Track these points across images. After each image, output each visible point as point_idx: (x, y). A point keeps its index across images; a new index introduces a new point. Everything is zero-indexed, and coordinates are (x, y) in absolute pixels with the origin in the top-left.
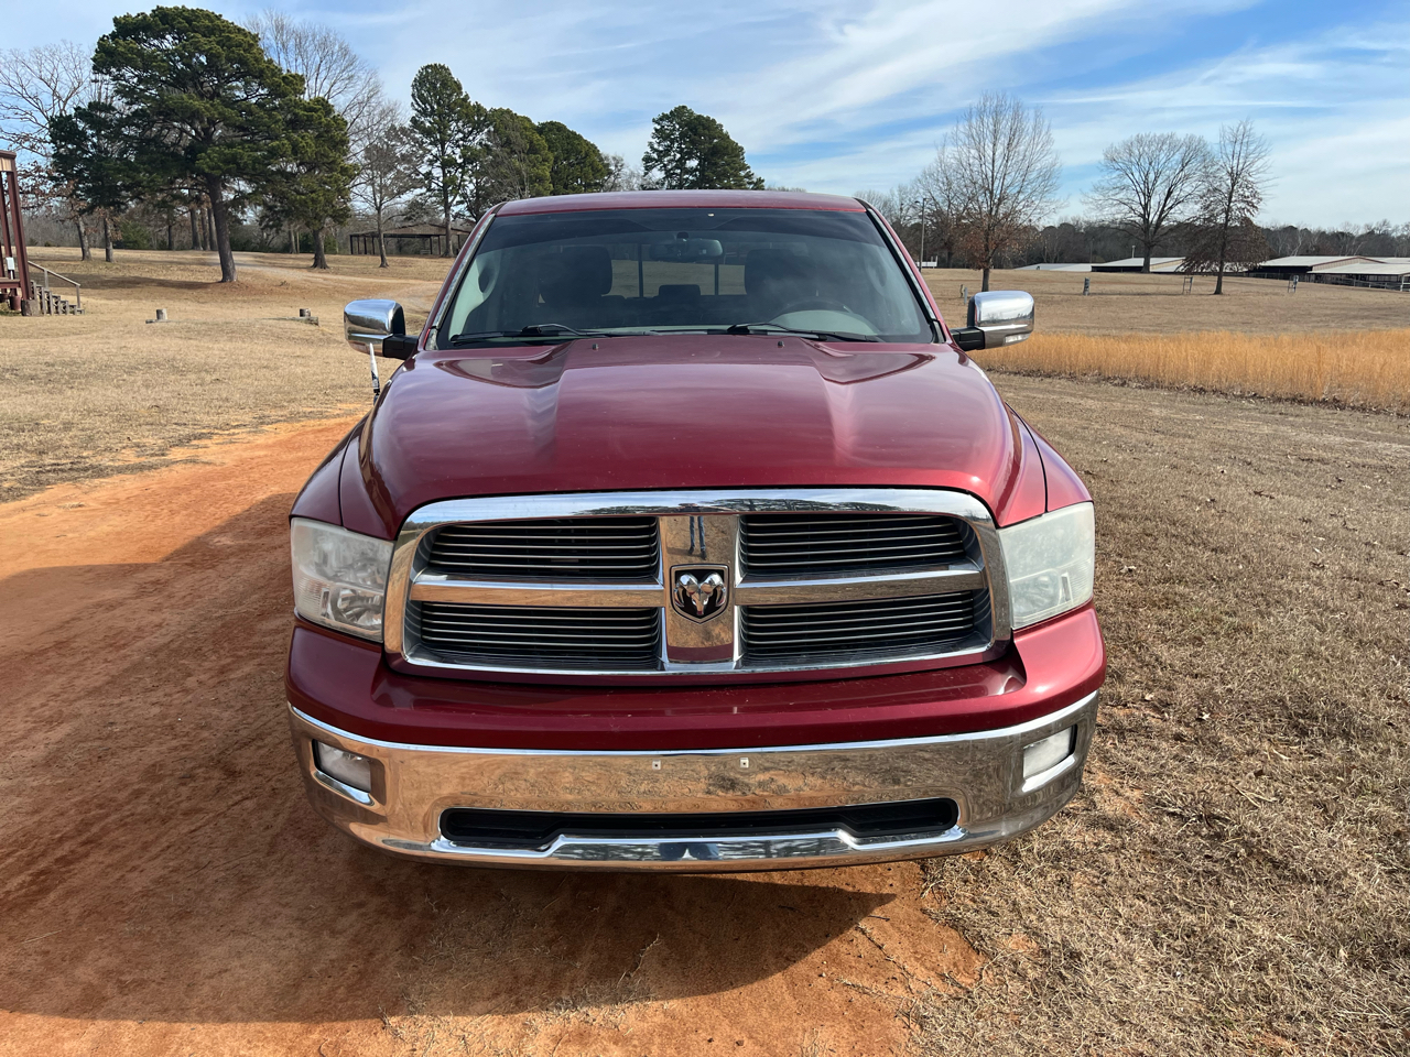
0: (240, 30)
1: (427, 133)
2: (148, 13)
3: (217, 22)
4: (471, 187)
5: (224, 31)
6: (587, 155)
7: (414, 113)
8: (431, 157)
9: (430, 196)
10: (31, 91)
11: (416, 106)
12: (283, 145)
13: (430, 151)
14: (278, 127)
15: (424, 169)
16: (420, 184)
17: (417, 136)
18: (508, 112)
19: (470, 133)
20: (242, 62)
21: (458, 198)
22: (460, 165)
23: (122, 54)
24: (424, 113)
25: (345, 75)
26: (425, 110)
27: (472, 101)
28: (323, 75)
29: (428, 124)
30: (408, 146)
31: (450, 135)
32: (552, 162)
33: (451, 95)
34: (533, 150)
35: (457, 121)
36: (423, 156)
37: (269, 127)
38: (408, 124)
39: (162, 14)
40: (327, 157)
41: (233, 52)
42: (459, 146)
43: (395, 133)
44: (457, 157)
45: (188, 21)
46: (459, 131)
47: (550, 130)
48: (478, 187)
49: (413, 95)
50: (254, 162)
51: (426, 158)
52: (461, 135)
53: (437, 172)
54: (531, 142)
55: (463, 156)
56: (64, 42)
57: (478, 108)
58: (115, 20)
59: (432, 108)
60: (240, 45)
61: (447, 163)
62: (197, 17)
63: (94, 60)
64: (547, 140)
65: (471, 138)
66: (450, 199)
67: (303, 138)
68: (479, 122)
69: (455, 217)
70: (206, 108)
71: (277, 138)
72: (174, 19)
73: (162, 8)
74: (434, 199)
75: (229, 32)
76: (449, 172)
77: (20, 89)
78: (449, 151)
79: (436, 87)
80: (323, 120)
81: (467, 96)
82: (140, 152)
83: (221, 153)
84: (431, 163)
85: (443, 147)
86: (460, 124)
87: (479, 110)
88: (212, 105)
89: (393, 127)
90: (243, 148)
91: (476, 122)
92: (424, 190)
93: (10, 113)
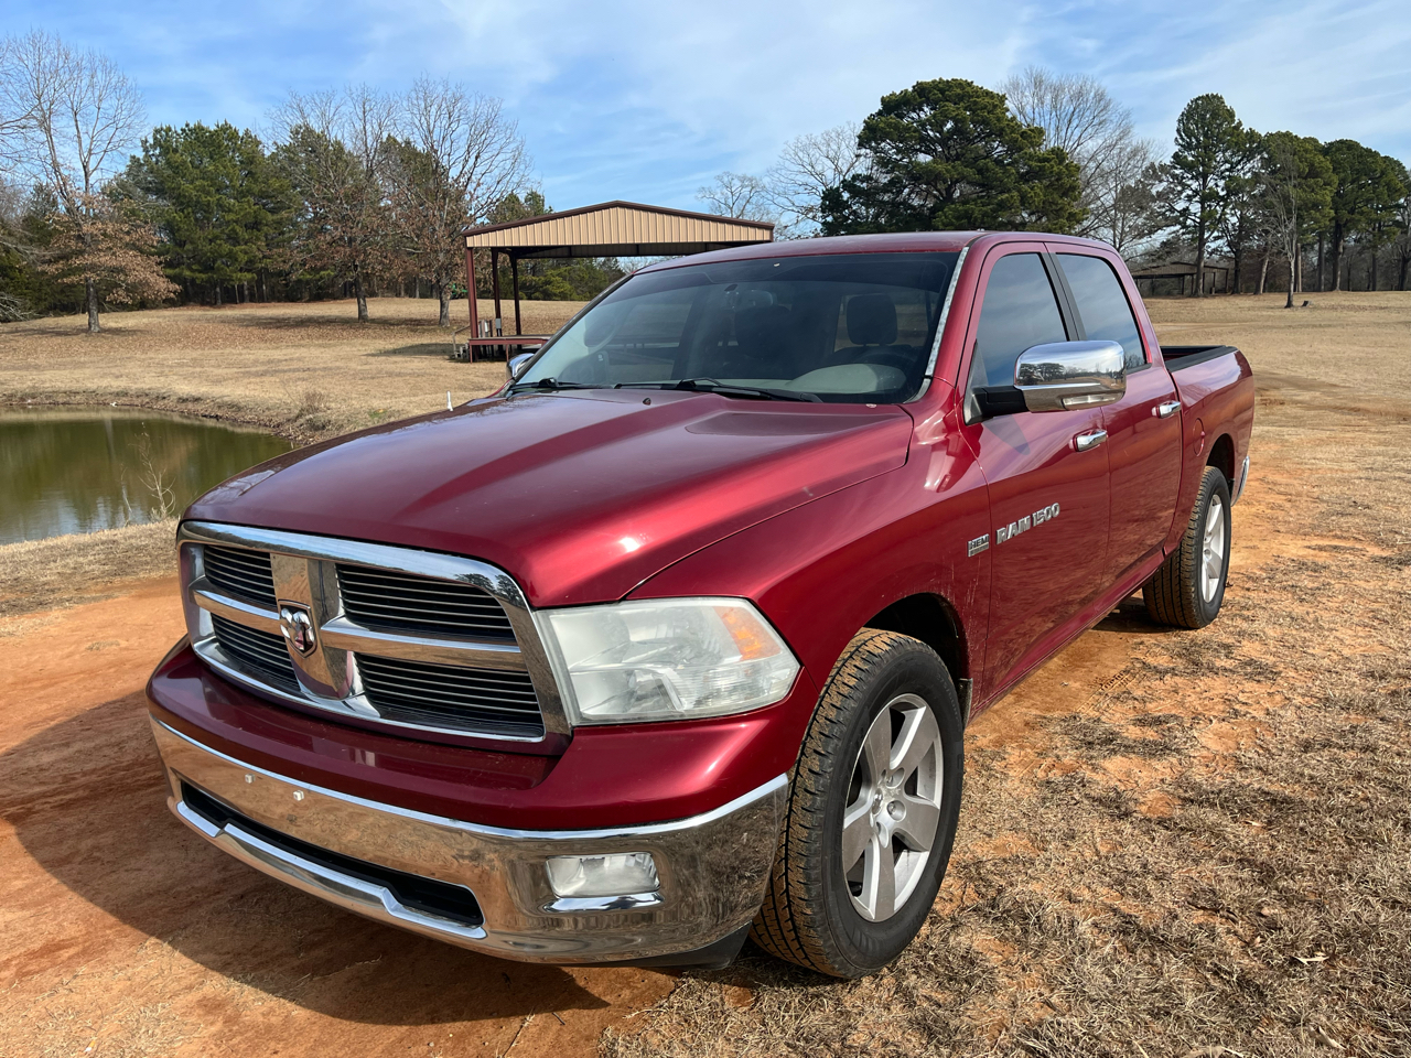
0: (987, 93)
1: (1188, 167)
2: (910, 89)
3: (968, 89)
4: (1234, 220)
5: (972, 97)
6: (1383, 173)
7: (1177, 149)
8: (1190, 193)
9: (1183, 234)
10: (819, 168)
11: (1180, 141)
12: (1012, 197)
13: (1189, 186)
14: (1010, 182)
15: (1180, 206)
16: (1175, 221)
17: (1177, 172)
18: (1288, 134)
19: (1239, 162)
20: (985, 122)
21: (1216, 234)
22: (1222, 198)
23: (882, 129)
24: (1188, 147)
25: (1096, 121)
26: (1190, 144)
27: (1245, 128)
28: (1074, 124)
29: (1190, 158)
30: (1165, 184)
31: (1215, 168)
32: (1336, 186)
33: (1221, 124)
34: (1313, 173)
35: (1224, 152)
36: (1180, 192)
37: (1001, 181)
38: (1168, 160)
39: (921, 89)
40: (1057, 204)
41: (978, 115)
42: (1224, 178)
43: (1154, 172)
44: (1219, 189)
45: (942, 91)
46: (1226, 162)
47: (1338, 150)
48: (1242, 219)
49: (1178, 131)
50: (983, 216)
51: (1184, 194)
52: (1228, 166)
53: (1195, 208)
54: (1312, 165)
55: (1226, 187)
56: (849, 123)
57: (1252, 135)
58: (883, 100)
59: (1198, 140)
60: (985, 107)
61: (1207, 197)
62: (951, 86)
63: (859, 137)
64: (1332, 161)
65: (1239, 167)
66: (1206, 235)
67: (1032, 189)
68: (1251, 149)
69: (1211, 254)
70: (946, 170)
71: (1009, 191)
72: (930, 92)
73: (921, 83)
74: (1189, 236)
75: (978, 97)
76: (1210, 206)
77: (810, 168)
78: (1211, 184)
79: (1205, 119)
80: (1055, 169)
81: (1240, 124)
82: (891, 215)
83: (956, 210)
84: (1189, 198)
85: (1205, 181)
86: (1228, 154)
87: (1252, 136)
88: (953, 167)
89: (1152, 165)
90: (976, 204)
91: (1248, 150)
92: (1178, 227)
93: (801, 189)
